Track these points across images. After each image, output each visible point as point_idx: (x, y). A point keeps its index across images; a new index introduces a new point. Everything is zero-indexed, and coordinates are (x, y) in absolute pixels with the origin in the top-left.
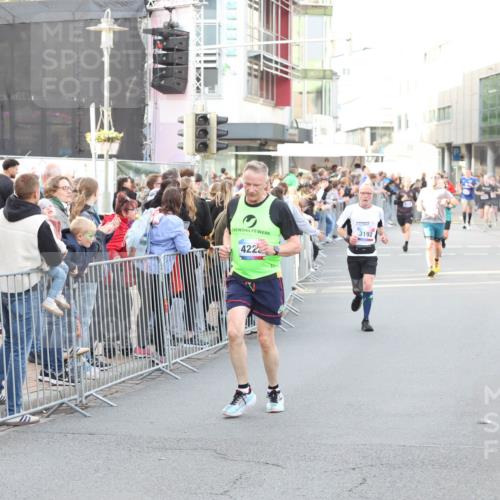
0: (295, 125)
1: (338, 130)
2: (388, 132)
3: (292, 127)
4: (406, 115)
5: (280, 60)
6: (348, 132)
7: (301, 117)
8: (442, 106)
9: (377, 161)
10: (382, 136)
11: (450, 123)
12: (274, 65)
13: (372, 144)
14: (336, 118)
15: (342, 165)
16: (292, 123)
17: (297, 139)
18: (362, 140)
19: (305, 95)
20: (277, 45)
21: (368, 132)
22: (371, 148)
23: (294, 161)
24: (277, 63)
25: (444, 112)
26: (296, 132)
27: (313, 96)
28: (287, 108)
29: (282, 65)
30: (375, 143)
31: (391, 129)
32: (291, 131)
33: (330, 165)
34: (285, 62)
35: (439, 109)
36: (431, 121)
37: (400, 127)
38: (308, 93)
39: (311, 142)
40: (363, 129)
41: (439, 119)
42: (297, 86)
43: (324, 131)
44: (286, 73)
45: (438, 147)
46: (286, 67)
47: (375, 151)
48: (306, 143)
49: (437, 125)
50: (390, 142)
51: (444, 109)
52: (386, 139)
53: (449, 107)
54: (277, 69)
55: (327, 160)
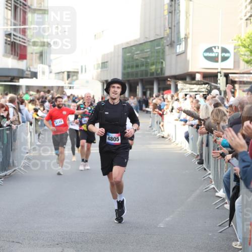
0: (29, 69)
1: (51, 72)
2: (76, 74)
3: (27, 70)
4: (85, 66)
5: (21, 36)
6: (56, 73)
7: (32, 65)
8: (103, 61)
9: (70, 88)
10: (73, 76)
11: (107, 70)
12: (18, 39)
13: (68, 80)
14: (50, 66)
15: (52, 90)
16: (27, 68)
17: (29, 76)
18: (63, 77)
19: (34, 55)
20: (20, 29)
21: (66, 74)
22: (67, 82)
23: (28, 88)
24: (20, 37)
25: (104, 65)
26: (29, 73)
27: (38, 55)
28: (25, 61)
29: (23, 39)
30: (69, 79)
31: (77, 72)
32: (27, 72)
33: (46, 90)
34: (24, 37)
35: (102, 63)
36: (97, 69)
37: (82, 72)
38: (36, 53)
39: (37, 78)
40: (63, 72)
41: (102, 68)
42: (30, 49)
43: (43, 73)
44: (24, 43)
45: (101, 82)
46: (25, 39)
47: (69, 83)
48: (34, 78)
49: (101, 71)
50: (77, 79)
51: (104, 63)
52: (75, 78)
53: (107, 62)
54: (20, 41)
55: (45, 87)
